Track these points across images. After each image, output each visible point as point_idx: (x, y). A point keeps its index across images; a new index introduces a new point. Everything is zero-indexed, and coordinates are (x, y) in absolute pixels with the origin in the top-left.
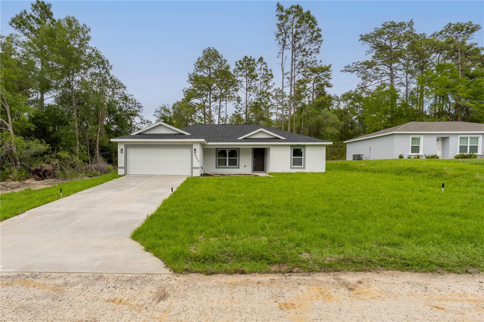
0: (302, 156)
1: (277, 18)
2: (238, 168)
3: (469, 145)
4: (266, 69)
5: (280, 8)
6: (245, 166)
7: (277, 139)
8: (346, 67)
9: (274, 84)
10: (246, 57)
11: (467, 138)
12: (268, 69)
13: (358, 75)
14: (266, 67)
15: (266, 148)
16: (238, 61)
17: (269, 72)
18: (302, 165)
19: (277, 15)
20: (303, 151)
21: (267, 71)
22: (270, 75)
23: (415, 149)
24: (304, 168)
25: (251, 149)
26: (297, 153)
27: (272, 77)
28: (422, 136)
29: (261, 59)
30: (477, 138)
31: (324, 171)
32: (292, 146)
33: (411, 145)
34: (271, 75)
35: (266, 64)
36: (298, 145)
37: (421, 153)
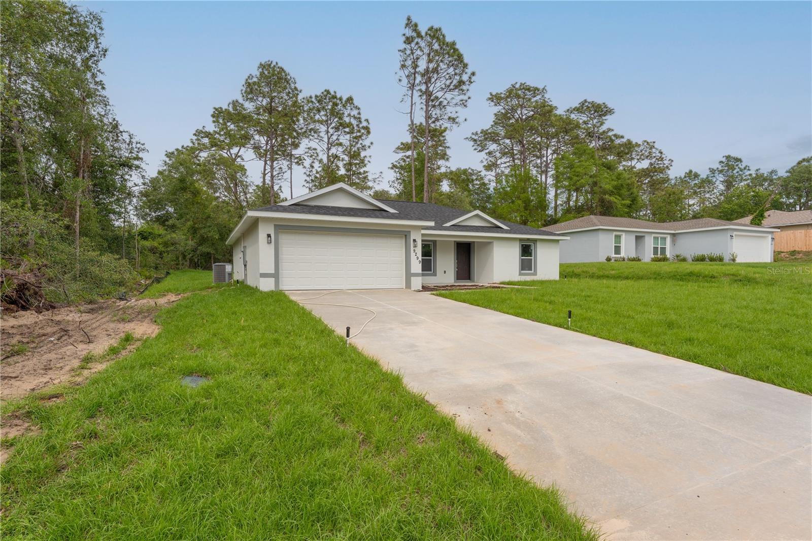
0: (531, 256)
1: (404, 39)
2: (435, 274)
3: (659, 246)
4: (360, 118)
5: (410, 23)
6: (445, 272)
7: (497, 228)
8: (473, 134)
9: (372, 143)
10: (328, 92)
11: (658, 238)
12: (363, 118)
13: (474, 147)
14: (359, 114)
15: (474, 242)
16: (313, 96)
17: (364, 124)
18: (531, 270)
19: (404, 35)
20: (533, 248)
21: (360, 122)
22: (363, 128)
23: (617, 250)
24: (535, 274)
25: (453, 243)
26: (526, 250)
27: (369, 132)
28: (624, 234)
29: (350, 100)
30: (665, 238)
31: (557, 278)
32: (521, 240)
33: (614, 245)
34: (367, 129)
35: (359, 109)
36: (528, 239)
37: (623, 254)
